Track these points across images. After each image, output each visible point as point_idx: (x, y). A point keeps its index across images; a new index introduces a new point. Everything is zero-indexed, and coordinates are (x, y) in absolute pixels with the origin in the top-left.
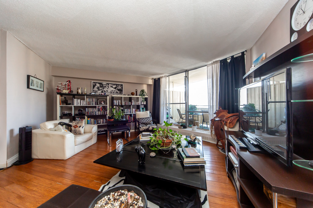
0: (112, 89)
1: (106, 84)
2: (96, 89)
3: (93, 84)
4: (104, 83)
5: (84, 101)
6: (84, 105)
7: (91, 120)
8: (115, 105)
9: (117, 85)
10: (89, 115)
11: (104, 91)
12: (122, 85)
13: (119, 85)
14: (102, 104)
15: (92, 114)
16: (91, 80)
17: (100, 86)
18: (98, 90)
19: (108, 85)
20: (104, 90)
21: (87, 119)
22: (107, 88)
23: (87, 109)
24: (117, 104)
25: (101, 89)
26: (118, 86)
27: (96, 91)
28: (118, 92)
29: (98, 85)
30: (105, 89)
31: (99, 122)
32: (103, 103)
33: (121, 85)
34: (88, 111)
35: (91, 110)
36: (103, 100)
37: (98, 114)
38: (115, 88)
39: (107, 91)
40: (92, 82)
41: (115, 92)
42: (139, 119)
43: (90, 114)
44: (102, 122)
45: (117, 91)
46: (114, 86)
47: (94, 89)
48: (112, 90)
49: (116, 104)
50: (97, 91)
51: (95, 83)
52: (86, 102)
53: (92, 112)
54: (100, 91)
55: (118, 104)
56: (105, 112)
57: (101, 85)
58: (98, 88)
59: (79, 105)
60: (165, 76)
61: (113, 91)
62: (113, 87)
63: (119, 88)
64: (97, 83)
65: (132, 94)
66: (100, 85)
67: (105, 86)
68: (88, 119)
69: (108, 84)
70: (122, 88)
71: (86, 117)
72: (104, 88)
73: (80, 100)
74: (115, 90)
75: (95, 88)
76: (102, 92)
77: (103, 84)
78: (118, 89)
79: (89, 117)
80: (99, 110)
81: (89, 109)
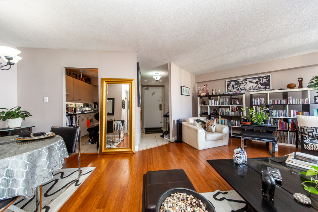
0: (252, 84)
1: (243, 80)
2: (230, 88)
3: (227, 83)
4: (240, 79)
5: (217, 101)
6: (217, 105)
7: (224, 121)
8: (255, 105)
9: (259, 78)
10: (222, 115)
11: (241, 89)
12: (269, 76)
13: (263, 77)
14: (237, 103)
15: (225, 114)
16: (225, 80)
17: (236, 84)
18: (233, 88)
19: (246, 81)
20: (240, 87)
21: (221, 119)
22: (244, 84)
23: (220, 109)
24: (259, 103)
25: (237, 87)
26: (261, 79)
27: (231, 90)
28: (262, 87)
29: (233, 83)
30: (242, 87)
31: (234, 123)
32: (238, 103)
33: (266, 76)
34: (221, 111)
35: (224, 110)
36: (238, 100)
37: (232, 114)
38: (257, 83)
39: (245, 88)
40: (226, 81)
41: (257, 88)
43: (224, 114)
44: (237, 124)
45: (260, 86)
46: (255, 81)
47: (228, 89)
48: (251, 86)
50: (232, 90)
51: (229, 81)
52: (220, 102)
53: (225, 112)
54: (235, 90)
56: (240, 113)
57: (237, 82)
58: (233, 86)
59: (214, 105)
61: (254, 87)
62: (253, 82)
63: (264, 82)
64: (231, 81)
65: (290, 86)
66: (235, 83)
67: (242, 83)
68: (222, 119)
69: (246, 80)
70: (269, 80)
71: (220, 117)
72: (240, 86)
73: (214, 100)
74: (257, 85)
75: (230, 86)
76: (238, 90)
77: (238, 80)
78: (261, 84)
79: (222, 117)
80: (233, 111)
81: (222, 109)
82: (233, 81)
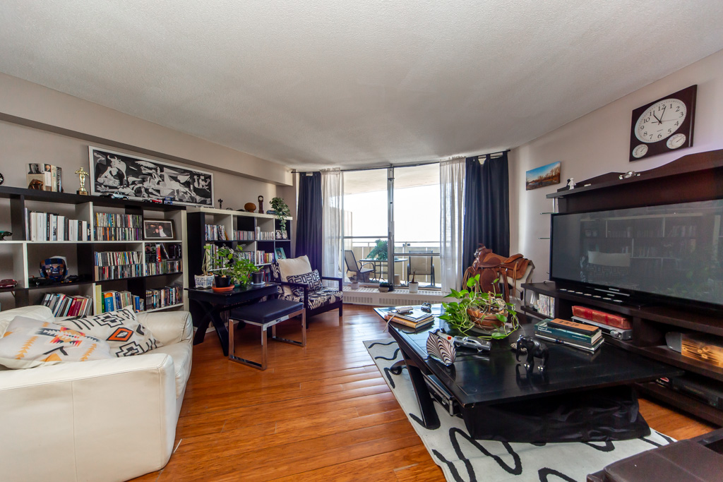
0: (176, 186)
1: (152, 166)
2: (108, 178)
3: (95, 158)
4: (145, 162)
5: (85, 224)
6: (85, 240)
7: (118, 298)
8: (209, 242)
9: (192, 174)
10: (110, 281)
11: (147, 190)
12: (209, 177)
13: (199, 175)
14: (158, 235)
15: (123, 275)
16: (85, 143)
17: (129, 172)
18: (121, 184)
19: (162, 171)
20: (146, 185)
21: (103, 296)
22: (157, 179)
23: (99, 255)
24: (216, 239)
25: (133, 183)
26: (196, 177)
27: (111, 187)
28: (198, 198)
29: (120, 166)
30: (150, 184)
31: (155, 300)
32: (163, 235)
33: (204, 175)
34: (105, 263)
35: (119, 259)
36: (160, 224)
37: (148, 271)
38: (187, 184)
39: (158, 191)
40: (91, 149)
41: (187, 197)
42: (294, 279)
43: (116, 275)
44: (166, 299)
45: (194, 194)
46: (183, 178)
47: (100, 180)
48: (176, 189)
49: (210, 239)
50: (116, 188)
51: (105, 154)
52: (96, 227)
53: (123, 267)
54: (128, 190)
55: (219, 237)
56: (172, 265)
57: (133, 167)
58: (119, 176)
59: (61, 240)
60: (334, 170)
61: (181, 194)
62: (179, 181)
63: (201, 187)
64: (113, 156)
66: (128, 168)
67: (150, 175)
68: (107, 295)
69: (162, 167)
70: (209, 185)
71: (96, 290)
72: (143, 181)
73: (61, 219)
74: (187, 190)
75: (107, 173)
76: (138, 192)
77: (139, 162)
78: (196, 190)
79: (107, 286)
80: (151, 257)
81: (109, 254)
82: (119, 157)
